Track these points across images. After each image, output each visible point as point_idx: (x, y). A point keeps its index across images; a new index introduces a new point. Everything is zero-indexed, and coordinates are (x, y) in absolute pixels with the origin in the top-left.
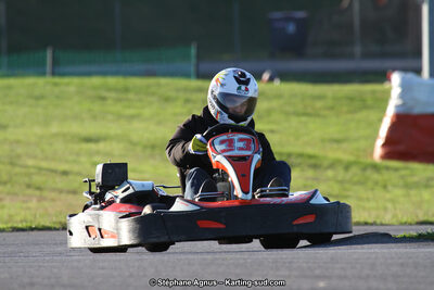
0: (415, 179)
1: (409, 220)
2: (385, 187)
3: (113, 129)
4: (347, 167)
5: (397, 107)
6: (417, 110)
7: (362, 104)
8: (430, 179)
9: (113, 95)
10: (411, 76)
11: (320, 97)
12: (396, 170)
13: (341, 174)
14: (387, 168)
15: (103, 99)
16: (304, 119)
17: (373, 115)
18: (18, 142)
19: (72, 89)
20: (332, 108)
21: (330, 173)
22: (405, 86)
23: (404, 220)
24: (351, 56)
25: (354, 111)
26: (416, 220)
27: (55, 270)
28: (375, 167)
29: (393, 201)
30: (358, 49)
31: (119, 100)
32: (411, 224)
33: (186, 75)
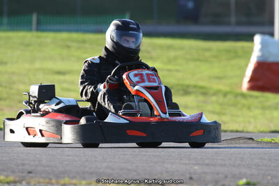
0: (269, 103)
1: (265, 130)
2: (249, 108)
4: (225, 94)
5: (258, 57)
6: (271, 59)
7: (235, 55)
9: (75, 45)
10: (267, 38)
11: (208, 50)
12: (257, 97)
13: (221, 99)
14: (251, 96)
15: (68, 47)
16: (198, 63)
17: (242, 62)
18: (13, 73)
19: (49, 40)
20: (215, 57)
21: (214, 98)
22: (263, 44)
23: (262, 129)
24: (228, 24)
25: (230, 59)
26: (269, 130)
27: (38, 156)
28: (243, 95)
29: (255, 117)
30: (233, 19)
31: (79, 48)
32: (266, 132)
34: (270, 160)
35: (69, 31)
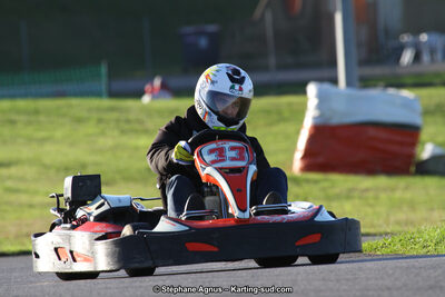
0: (337, 190)
3: (25, 152)
5: (314, 118)
6: (336, 121)
7: (279, 117)
8: (351, 190)
9: (23, 118)
10: (327, 86)
12: (316, 182)
14: (308, 181)
15: (13, 122)
17: (289, 128)
22: (321, 97)
24: (266, 69)
25: (271, 124)
28: (295, 181)
30: (272, 61)
31: (29, 123)
33: (98, 95)
34: (338, 281)
35: (13, 97)
